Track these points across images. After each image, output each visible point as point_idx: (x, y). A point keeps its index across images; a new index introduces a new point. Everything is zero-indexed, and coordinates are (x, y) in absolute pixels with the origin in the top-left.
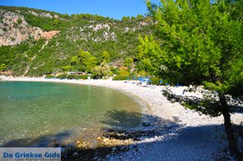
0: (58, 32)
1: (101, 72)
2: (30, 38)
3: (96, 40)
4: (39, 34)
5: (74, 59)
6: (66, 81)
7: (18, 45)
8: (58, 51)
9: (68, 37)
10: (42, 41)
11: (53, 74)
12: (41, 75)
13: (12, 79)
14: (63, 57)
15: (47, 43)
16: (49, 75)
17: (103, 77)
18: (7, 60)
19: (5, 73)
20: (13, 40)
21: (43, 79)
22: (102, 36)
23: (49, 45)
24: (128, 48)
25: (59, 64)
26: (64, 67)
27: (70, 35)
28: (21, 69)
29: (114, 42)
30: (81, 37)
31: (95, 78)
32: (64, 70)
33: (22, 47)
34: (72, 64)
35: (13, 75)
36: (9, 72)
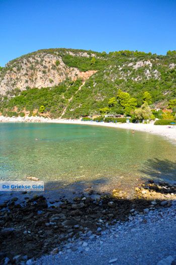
0: (95, 72)
1: (141, 115)
2: (67, 79)
3: (136, 80)
4: (76, 75)
5: (112, 100)
6: (103, 124)
7: (56, 87)
8: (96, 92)
9: (105, 77)
10: (79, 82)
11: (89, 117)
12: (77, 118)
13: (49, 120)
14: (100, 99)
15: (84, 83)
16: (85, 117)
17: (144, 121)
18: (46, 102)
19: (44, 114)
20: (51, 81)
21: (79, 122)
22: (143, 75)
23: (86, 86)
24: (173, 87)
25: (96, 106)
26: (101, 110)
27: (108, 75)
28: (58, 111)
29: (157, 81)
30: (120, 77)
31: (134, 121)
32: (101, 112)
33: (60, 89)
34: (110, 106)
35: (51, 117)
36: (47, 114)
